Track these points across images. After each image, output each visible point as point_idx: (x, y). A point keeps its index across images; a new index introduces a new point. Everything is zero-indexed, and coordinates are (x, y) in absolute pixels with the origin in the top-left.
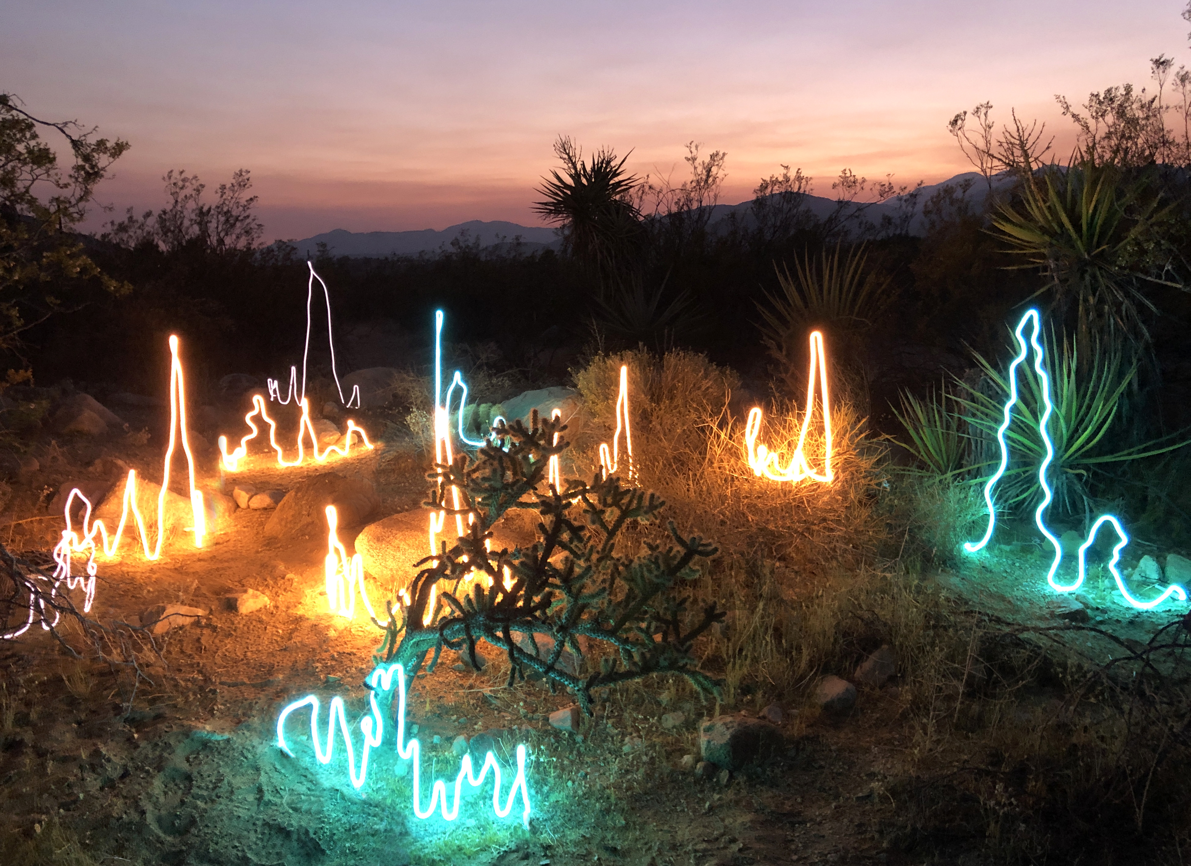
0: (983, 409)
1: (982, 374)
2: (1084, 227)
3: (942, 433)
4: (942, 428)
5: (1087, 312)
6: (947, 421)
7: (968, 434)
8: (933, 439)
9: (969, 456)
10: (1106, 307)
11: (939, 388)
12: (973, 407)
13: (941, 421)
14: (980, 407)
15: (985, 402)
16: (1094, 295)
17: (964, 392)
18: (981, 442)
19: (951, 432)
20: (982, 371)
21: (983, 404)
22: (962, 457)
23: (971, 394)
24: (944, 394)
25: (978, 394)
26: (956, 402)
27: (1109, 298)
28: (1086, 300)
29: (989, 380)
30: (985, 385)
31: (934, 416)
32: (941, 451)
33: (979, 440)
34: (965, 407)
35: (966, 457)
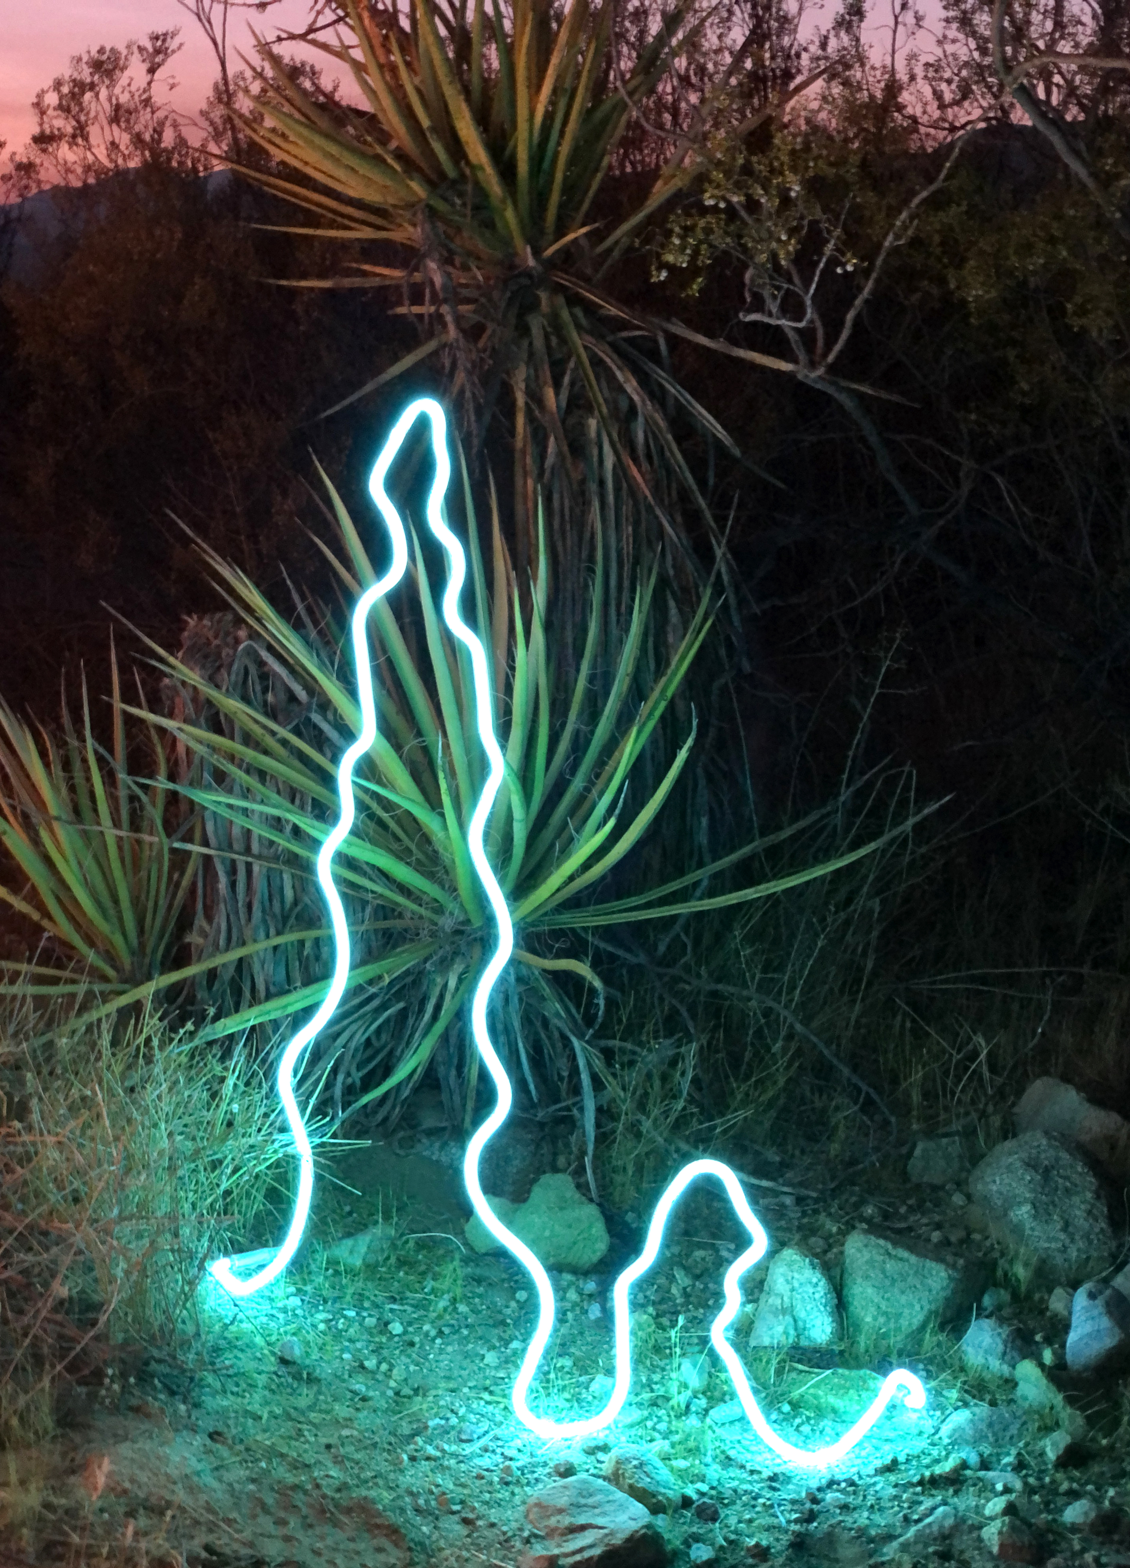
0: (250, 754)
1: (242, 633)
2: (523, 167)
3: (120, 839)
4: (117, 824)
5: (539, 435)
6: (133, 798)
7: (206, 843)
8: (89, 862)
9: (209, 918)
10: (593, 423)
11: (101, 685)
12: (214, 749)
13: (113, 799)
14: (237, 747)
15: (257, 730)
16: (557, 385)
17: (185, 694)
18: (249, 866)
19: (146, 838)
20: (239, 621)
21: (248, 740)
22: (185, 923)
23: (209, 702)
24: (118, 705)
25: (232, 705)
26: (162, 731)
27: (599, 395)
28: (535, 397)
29: (265, 655)
30: (253, 670)
31: (88, 779)
32: (116, 901)
33: (241, 859)
34: (189, 751)
35: (200, 921)
